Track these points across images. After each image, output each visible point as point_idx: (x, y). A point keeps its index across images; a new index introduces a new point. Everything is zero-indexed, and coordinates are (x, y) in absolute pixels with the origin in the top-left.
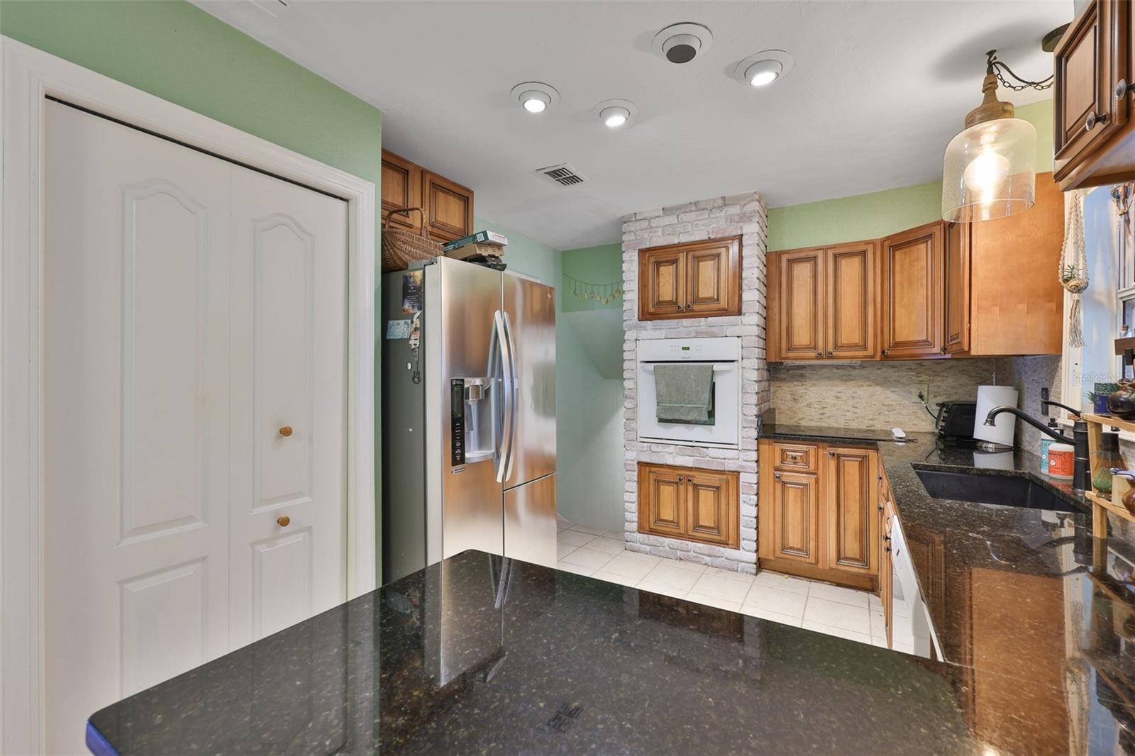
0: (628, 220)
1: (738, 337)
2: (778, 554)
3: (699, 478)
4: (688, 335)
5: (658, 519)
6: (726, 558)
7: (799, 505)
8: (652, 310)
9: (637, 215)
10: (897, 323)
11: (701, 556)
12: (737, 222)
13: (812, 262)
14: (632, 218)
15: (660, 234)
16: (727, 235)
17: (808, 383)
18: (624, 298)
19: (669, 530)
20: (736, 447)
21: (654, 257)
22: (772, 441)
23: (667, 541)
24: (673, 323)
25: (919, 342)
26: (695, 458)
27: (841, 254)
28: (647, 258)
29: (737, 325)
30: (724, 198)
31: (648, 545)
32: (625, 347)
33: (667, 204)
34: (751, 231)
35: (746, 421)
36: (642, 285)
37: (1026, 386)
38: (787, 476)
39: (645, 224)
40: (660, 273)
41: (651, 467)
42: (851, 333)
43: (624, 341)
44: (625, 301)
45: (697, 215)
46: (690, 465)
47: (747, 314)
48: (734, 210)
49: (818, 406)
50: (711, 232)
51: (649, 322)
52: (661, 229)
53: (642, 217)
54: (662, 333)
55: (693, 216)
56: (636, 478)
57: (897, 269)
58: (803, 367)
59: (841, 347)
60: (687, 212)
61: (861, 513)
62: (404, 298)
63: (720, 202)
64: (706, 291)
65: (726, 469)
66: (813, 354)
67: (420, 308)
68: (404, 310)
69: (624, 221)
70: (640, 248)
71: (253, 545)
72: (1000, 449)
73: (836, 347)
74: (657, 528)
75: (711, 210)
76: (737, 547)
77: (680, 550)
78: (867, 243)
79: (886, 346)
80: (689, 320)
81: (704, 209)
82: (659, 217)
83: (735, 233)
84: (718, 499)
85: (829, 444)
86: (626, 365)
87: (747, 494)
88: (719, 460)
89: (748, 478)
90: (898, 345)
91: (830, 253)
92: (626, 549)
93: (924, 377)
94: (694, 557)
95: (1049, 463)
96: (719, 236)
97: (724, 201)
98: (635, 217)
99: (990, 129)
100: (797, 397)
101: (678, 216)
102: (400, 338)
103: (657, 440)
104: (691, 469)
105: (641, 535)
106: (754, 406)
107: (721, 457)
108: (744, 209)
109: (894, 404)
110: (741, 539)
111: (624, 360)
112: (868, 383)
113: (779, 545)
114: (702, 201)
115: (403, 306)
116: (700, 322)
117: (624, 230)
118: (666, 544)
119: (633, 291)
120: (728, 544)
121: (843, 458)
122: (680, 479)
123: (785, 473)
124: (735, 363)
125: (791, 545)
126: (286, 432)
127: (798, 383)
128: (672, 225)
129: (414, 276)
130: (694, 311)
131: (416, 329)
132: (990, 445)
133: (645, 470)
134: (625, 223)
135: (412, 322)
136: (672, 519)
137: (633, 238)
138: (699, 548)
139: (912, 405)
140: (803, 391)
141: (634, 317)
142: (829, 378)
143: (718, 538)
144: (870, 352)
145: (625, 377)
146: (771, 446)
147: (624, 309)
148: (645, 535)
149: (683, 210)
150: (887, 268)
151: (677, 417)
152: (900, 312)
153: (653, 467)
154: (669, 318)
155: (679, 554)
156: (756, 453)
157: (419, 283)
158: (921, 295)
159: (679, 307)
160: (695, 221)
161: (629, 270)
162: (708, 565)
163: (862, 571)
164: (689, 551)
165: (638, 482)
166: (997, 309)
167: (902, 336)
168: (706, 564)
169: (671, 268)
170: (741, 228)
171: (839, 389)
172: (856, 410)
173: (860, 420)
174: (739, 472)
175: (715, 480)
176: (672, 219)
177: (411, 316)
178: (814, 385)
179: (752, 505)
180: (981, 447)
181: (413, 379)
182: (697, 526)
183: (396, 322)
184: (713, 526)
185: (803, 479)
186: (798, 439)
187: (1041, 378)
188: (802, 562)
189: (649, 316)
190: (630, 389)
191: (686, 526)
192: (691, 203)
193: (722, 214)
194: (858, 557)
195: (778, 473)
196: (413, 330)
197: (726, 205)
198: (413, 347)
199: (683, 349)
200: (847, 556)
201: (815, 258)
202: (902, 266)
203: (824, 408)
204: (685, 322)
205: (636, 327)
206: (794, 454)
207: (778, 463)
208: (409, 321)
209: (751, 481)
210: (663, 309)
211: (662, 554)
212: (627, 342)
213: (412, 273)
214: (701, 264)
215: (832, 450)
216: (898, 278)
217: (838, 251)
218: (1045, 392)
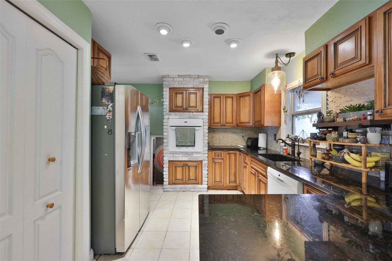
0: (165, 77)
1: (202, 119)
2: (213, 184)
3: (190, 164)
4: (187, 118)
5: (176, 179)
6: (198, 188)
7: (219, 169)
8: (174, 109)
9: (169, 76)
10: (241, 117)
11: (191, 189)
12: (203, 84)
13: (220, 98)
14: (167, 76)
15: (177, 83)
16: (199, 87)
17: (216, 133)
18: (164, 104)
19: (180, 182)
20: (201, 153)
21: (174, 91)
22: (212, 150)
23: (179, 186)
24: (182, 113)
25: (246, 122)
26: (189, 157)
27: (227, 97)
28: (172, 91)
29: (202, 115)
30: (198, 75)
31: (172, 189)
32: (164, 121)
33: (180, 74)
34: (206, 87)
35: (205, 145)
36: (170, 100)
37: (269, 133)
38: (216, 161)
39: (172, 79)
40: (177, 97)
41: (173, 162)
42: (229, 119)
43: (164, 119)
44: (164, 105)
45: (190, 80)
46: (187, 160)
47: (205, 112)
48: (201, 80)
49: (218, 140)
50: (194, 85)
51: (173, 113)
52: (177, 82)
53: (170, 77)
54: (178, 117)
55: (188, 79)
56: (168, 166)
57: (241, 102)
58: (215, 128)
59: (227, 123)
60: (186, 78)
61: (235, 169)
62: (102, 97)
63: (197, 76)
64: (192, 104)
65: (199, 160)
66: (220, 125)
67: (112, 102)
68: (102, 103)
69: (163, 77)
70: (170, 87)
71: (35, 221)
72: (264, 149)
73: (226, 123)
74: (176, 182)
75: (194, 78)
76: (202, 184)
77: (184, 188)
78: (233, 94)
79: (238, 123)
80: (187, 113)
81: (192, 78)
82: (177, 78)
83: (201, 87)
84: (196, 170)
85: (227, 150)
86: (164, 127)
87: (205, 167)
88: (196, 158)
89: (205, 162)
90: (241, 123)
91: (224, 96)
92: (164, 191)
93: (244, 131)
94: (188, 190)
95: (283, 151)
96: (197, 87)
97: (198, 76)
98: (168, 76)
99: (276, 72)
100: (213, 137)
101: (183, 78)
102: (100, 114)
103: (176, 153)
104: (187, 161)
105: (170, 185)
106: (207, 140)
107: (197, 156)
108: (205, 80)
109: (237, 139)
110: (203, 181)
111: (164, 126)
112: (231, 133)
113: (214, 181)
114: (191, 75)
115: (101, 100)
116: (190, 114)
117: (164, 80)
118: (179, 187)
119: (167, 102)
120: (199, 184)
121: (230, 154)
122: (184, 165)
123: (216, 160)
124: (201, 127)
125: (217, 181)
126: (53, 160)
127: (213, 133)
128: (181, 81)
129: (108, 88)
130: (188, 110)
131: (110, 111)
132: (262, 148)
133: (171, 163)
134: (164, 78)
135: (107, 108)
136: (181, 179)
137: (167, 83)
138: (190, 186)
139: (241, 139)
140: (215, 135)
141: (167, 110)
142: (221, 132)
143: (196, 182)
144: (234, 125)
145: (164, 131)
146: (211, 152)
147: (164, 108)
148: (171, 185)
149: (185, 77)
150: (238, 102)
151: (183, 144)
152: (242, 114)
153: (174, 162)
154: (180, 112)
155: (183, 189)
156: (207, 154)
157: (111, 92)
158: (247, 110)
159: (184, 108)
160: (189, 81)
161: (166, 94)
162: (193, 191)
163: (235, 185)
164: (187, 188)
165: (168, 168)
166: (269, 115)
167: (242, 120)
168: (192, 191)
169: (181, 95)
170: (204, 86)
171: (224, 135)
172: (228, 141)
173: (229, 143)
174: (202, 161)
175: (195, 164)
176: (181, 79)
177: (107, 106)
178: (217, 134)
179: (206, 170)
180: (260, 149)
181: (108, 132)
182: (189, 179)
183: (97, 107)
184: (194, 179)
185: (220, 161)
186: (219, 149)
187: (274, 132)
188: (220, 185)
189: (173, 111)
190: (166, 136)
191: (186, 180)
192: (188, 75)
193: (198, 80)
194: (234, 181)
195: (213, 160)
196: (108, 111)
197: (199, 78)
198: (108, 119)
199: (185, 122)
200: (231, 181)
201: (220, 97)
202: (242, 102)
203: (220, 140)
204: (186, 113)
205: (168, 114)
206: (218, 154)
207: (213, 157)
208: (106, 108)
209: (206, 163)
210: (178, 109)
211: (178, 191)
212: (165, 119)
213: (107, 87)
214: (191, 95)
215: (228, 152)
216: (241, 105)
217: (226, 96)
218: (275, 135)
